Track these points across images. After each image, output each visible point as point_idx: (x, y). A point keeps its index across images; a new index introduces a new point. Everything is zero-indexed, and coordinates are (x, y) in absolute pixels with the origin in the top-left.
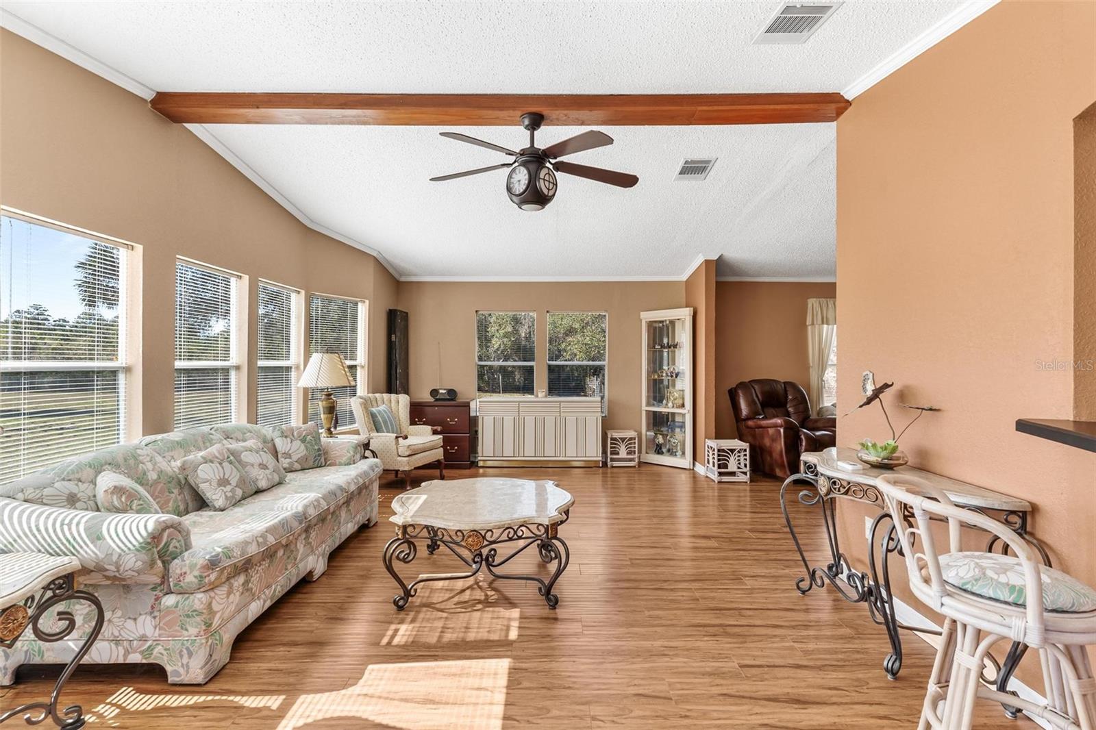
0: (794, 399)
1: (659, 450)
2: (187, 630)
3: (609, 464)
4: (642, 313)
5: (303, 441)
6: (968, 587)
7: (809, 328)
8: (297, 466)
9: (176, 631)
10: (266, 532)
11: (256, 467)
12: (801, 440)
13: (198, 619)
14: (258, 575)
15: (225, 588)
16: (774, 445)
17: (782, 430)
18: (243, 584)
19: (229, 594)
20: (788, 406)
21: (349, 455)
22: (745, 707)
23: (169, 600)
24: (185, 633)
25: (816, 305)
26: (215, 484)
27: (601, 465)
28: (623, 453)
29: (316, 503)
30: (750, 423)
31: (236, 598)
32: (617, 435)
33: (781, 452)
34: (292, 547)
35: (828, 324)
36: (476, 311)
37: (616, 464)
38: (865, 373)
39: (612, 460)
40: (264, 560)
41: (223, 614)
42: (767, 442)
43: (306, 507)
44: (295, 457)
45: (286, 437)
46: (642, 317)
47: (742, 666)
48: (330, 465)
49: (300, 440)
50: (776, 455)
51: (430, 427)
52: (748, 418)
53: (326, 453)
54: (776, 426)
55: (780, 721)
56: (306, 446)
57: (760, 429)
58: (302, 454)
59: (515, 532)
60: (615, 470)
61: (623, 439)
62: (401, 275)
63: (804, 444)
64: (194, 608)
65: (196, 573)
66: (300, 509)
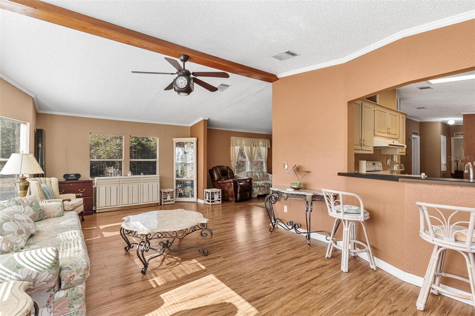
0: (230, 173)
1: (181, 195)
2: (73, 307)
3: (163, 203)
5: (31, 206)
6: (347, 212)
7: (231, 147)
9: (66, 310)
11: (26, 222)
12: (238, 187)
13: (81, 299)
16: (229, 189)
17: (232, 184)
20: (228, 175)
21: (59, 211)
22: (288, 263)
23: (61, 294)
24: (72, 309)
25: (234, 139)
26: (16, 233)
27: (159, 205)
28: (169, 198)
30: (219, 182)
32: (166, 191)
33: (232, 191)
35: (237, 146)
36: (90, 133)
37: (166, 203)
38: (284, 162)
39: (164, 202)
42: (226, 188)
45: (20, 204)
46: (173, 140)
47: (277, 254)
49: (29, 205)
50: (230, 193)
52: (218, 180)
53: (43, 211)
54: (230, 182)
55: (299, 263)
56: (33, 209)
57: (224, 184)
60: (165, 206)
61: (169, 192)
62: (40, 109)
63: (239, 188)
64: (78, 294)
65: (81, 274)
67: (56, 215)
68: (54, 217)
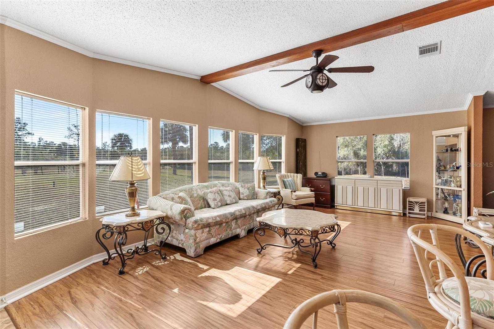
1: (446, 212)
3: (408, 215)
4: (433, 132)
5: (248, 189)
8: (246, 198)
10: (217, 216)
11: (227, 196)
13: (192, 238)
14: (214, 230)
15: (201, 231)
18: (208, 231)
19: (203, 233)
21: (264, 196)
23: (187, 231)
24: (190, 241)
26: (212, 200)
27: (402, 215)
28: (417, 210)
29: (240, 210)
31: (205, 235)
32: (412, 199)
34: (230, 223)
36: (337, 137)
37: (411, 215)
39: (409, 213)
40: (217, 225)
41: (200, 238)
43: (235, 211)
44: (245, 195)
45: (243, 187)
46: (433, 134)
48: (257, 199)
49: (247, 189)
51: (309, 188)
53: (256, 194)
56: (249, 191)
58: (247, 194)
59: (299, 232)
60: (411, 219)
61: (417, 203)
64: (191, 234)
65: (191, 224)
66: (233, 211)
67: (262, 198)
68: (261, 199)
